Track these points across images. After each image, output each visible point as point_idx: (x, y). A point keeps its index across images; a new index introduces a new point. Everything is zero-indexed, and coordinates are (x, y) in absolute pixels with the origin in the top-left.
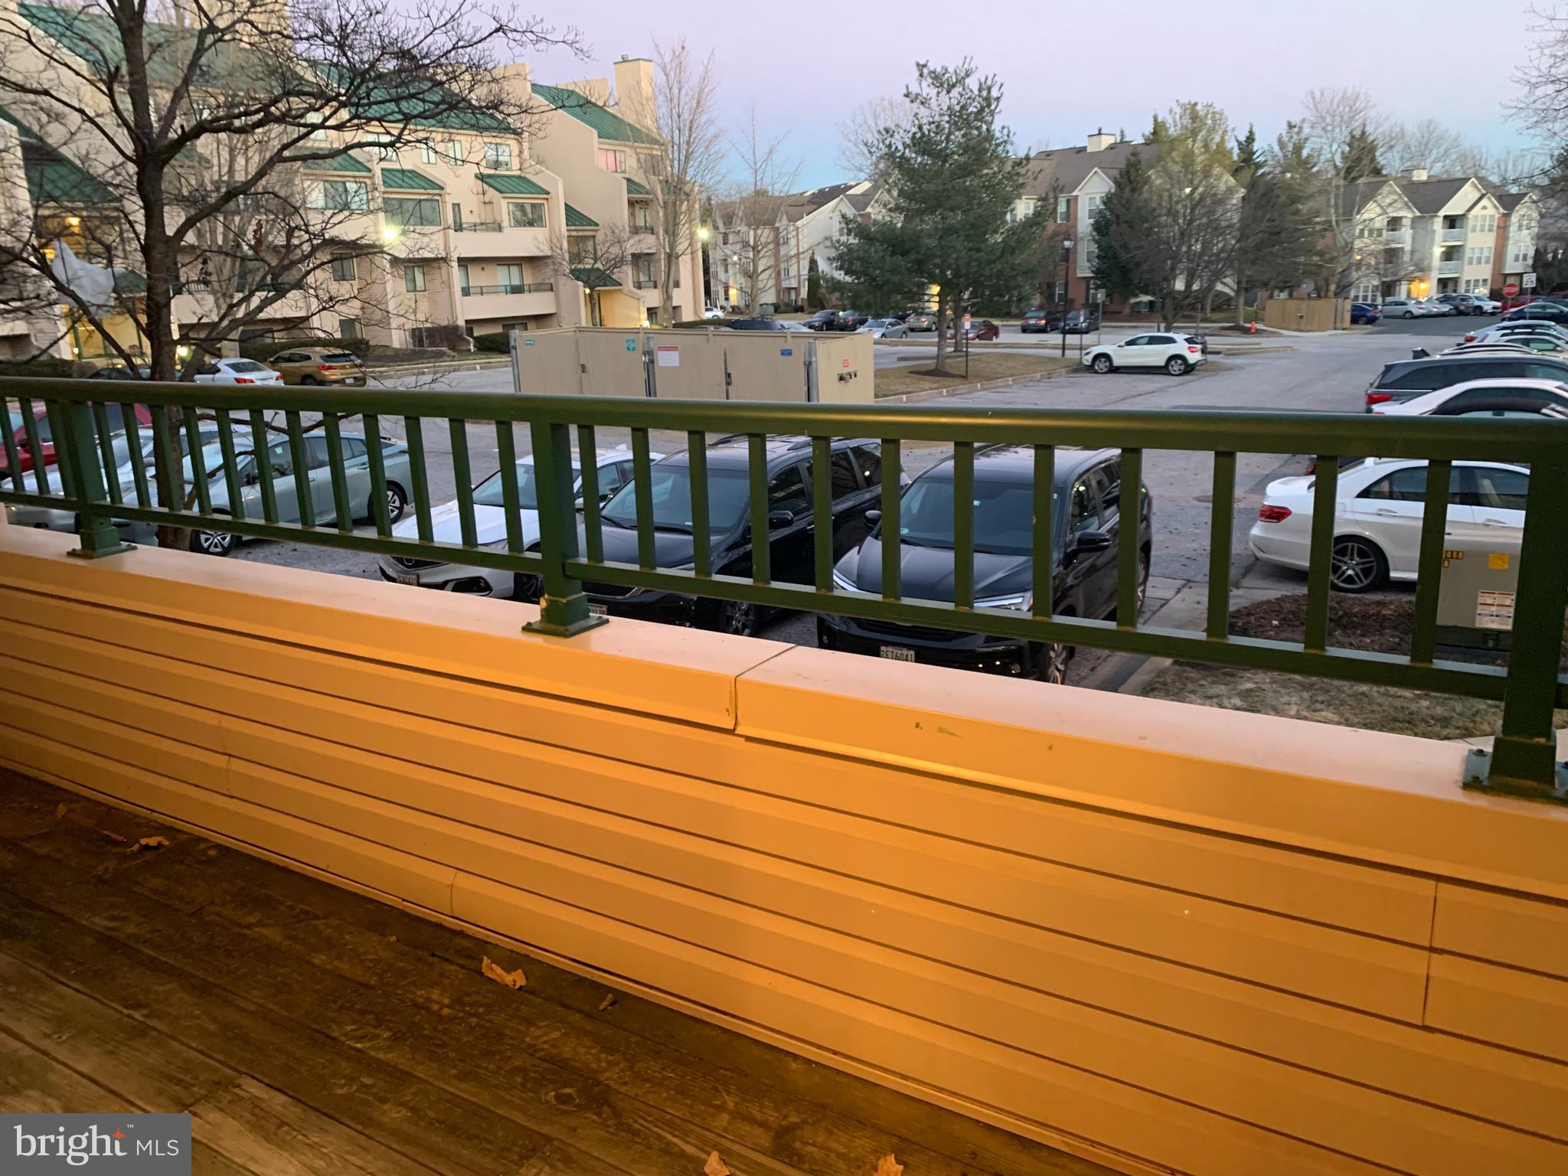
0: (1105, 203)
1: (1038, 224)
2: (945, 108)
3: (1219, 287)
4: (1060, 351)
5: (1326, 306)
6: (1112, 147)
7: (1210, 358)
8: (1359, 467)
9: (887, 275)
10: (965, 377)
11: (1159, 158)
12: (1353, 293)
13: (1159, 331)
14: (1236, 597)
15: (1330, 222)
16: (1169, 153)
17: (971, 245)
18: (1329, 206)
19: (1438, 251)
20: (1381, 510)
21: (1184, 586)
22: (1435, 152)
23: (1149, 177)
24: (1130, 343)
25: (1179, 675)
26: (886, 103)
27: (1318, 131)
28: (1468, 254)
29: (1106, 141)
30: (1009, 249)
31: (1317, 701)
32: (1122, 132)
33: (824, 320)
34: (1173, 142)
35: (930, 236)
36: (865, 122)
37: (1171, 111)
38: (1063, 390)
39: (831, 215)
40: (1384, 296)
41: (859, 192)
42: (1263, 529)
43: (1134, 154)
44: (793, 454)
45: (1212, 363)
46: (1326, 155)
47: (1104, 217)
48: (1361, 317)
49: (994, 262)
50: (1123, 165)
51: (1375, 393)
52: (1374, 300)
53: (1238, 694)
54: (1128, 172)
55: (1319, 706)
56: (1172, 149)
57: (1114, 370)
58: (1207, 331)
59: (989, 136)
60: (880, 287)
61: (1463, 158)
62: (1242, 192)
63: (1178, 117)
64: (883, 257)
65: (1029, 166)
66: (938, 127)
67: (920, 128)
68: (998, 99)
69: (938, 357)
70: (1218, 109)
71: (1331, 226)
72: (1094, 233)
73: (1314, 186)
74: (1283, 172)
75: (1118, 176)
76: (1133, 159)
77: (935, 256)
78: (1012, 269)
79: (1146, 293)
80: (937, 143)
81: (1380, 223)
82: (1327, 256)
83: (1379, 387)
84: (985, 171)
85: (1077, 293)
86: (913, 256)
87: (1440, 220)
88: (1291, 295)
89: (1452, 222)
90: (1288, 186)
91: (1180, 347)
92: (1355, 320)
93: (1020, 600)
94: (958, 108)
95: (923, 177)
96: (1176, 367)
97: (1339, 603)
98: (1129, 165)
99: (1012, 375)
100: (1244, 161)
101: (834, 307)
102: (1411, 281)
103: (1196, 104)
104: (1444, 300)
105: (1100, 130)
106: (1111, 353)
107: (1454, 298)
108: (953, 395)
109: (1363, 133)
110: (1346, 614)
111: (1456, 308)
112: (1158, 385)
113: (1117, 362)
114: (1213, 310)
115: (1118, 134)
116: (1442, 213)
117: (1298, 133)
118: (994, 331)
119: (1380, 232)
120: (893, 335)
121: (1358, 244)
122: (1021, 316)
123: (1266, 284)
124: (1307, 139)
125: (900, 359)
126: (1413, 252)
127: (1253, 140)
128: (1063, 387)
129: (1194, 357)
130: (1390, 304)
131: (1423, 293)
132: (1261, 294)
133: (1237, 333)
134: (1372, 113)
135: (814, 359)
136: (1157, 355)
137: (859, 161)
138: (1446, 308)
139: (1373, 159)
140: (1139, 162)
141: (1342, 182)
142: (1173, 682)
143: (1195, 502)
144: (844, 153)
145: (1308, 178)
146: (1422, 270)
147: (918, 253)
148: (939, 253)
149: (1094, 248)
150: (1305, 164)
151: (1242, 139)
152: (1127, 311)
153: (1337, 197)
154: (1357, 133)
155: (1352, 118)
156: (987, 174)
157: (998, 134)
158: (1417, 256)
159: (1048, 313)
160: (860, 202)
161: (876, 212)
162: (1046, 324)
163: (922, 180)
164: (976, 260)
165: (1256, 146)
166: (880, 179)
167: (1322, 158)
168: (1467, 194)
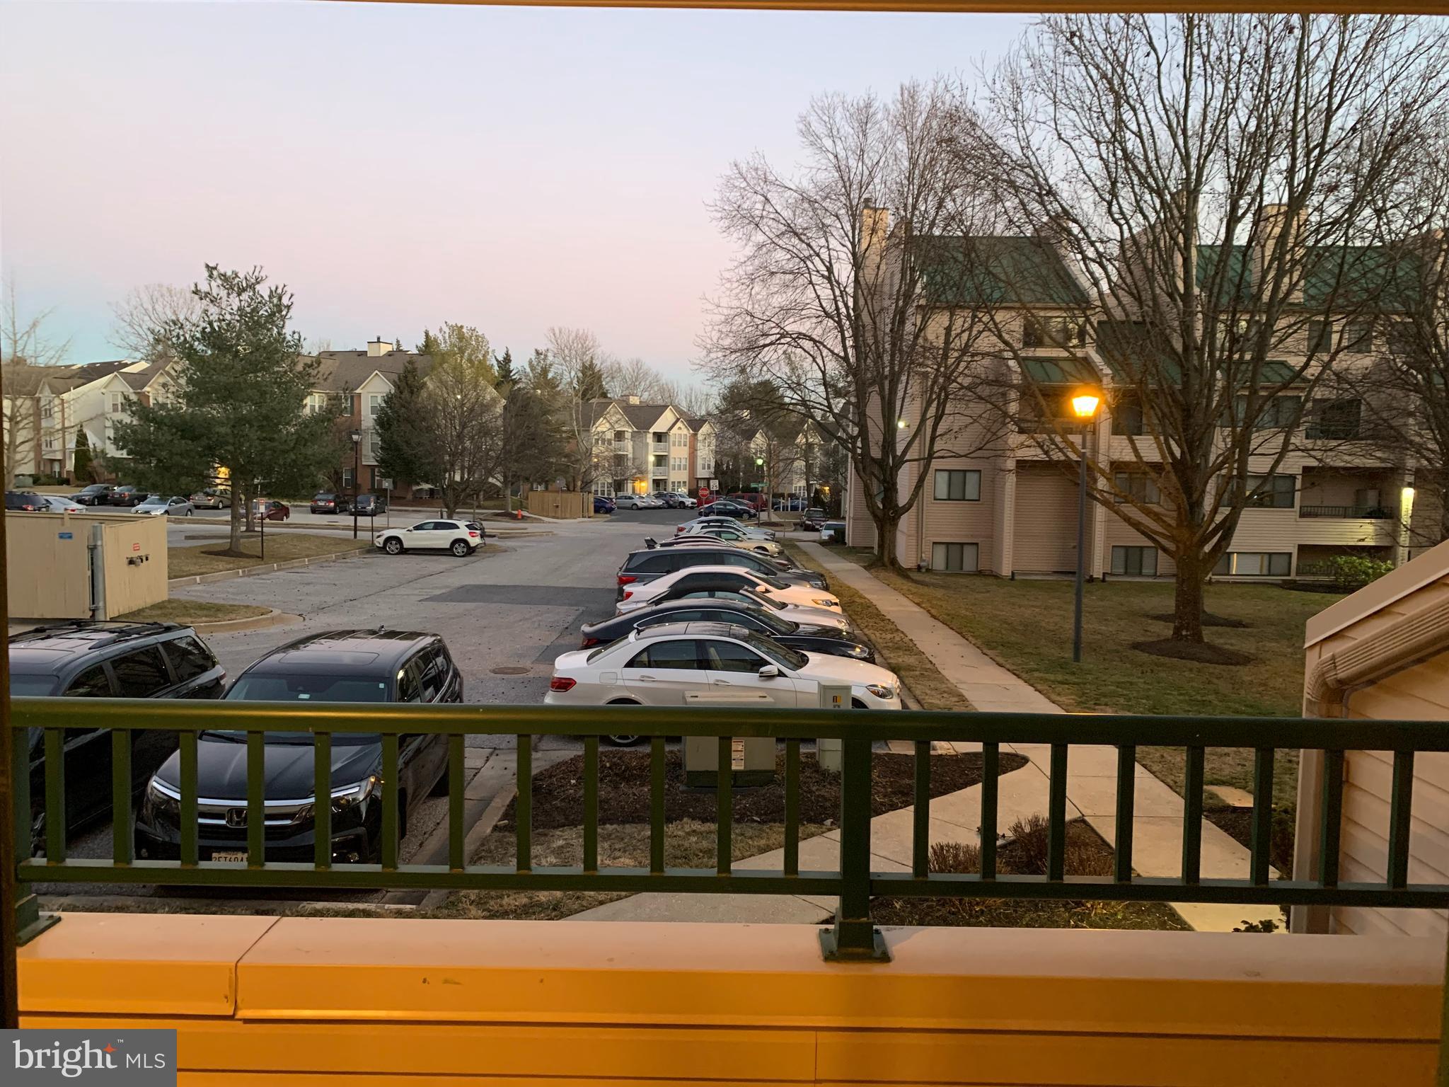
0: (385, 402)
1: (329, 420)
2: (235, 308)
3: (491, 480)
4: (353, 532)
5: (574, 499)
6: (390, 354)
7: (488, 541)
8: (625, 642)
9: (177, 458)
10: (262, 558)
11: (433, 368)
12: (593, 488)
13: (442, 518)
14: (537, 759)
15: (574, 431)
16: (441, 365)
17: (264, 435)
18: (572, 419)
19: (651, 459)
20: (643, 677)
21: (491, 754)
22: (643, 384)
23: (425, 384)
24: (417, 528)
25: (500, 841)
26: (165, 291)
27: (559, 360)
28: (672, 462)
29: (385, 349)
30: (300, 440)
31: (615, 849)
32: (398, 341)
33: (96, 494)
34: (444, 357)
35: (222, 424)
36: (142, 305)
37: (441, 330)
38: (359, 571)
39: (104, 391)
40: (616, 491)
41: (135, 371)
42: (554, 698)
43: (410, 362)
44: (96, 653)
45: (491, 545)
46: (566, 379)
47: (386, 414)
48: (601, 507)
49: (287, 452)
50: (401, 371)
51: (624, 576)
52: (609, 494)
53: (553, 852)
54: (406, 377)
55: (618, 854)
56: (443, 361)
57: (404, 551)
58: (481, 517)
59: (281, 338)
60: (167, 469)
61: (662, 390)
62: (504, 402)
63: (447, 336)
64: (172, 441)
65: (320, 369)
66: (228, 325)
67: (210, 323)
68: (288, 307)
69: (231, 537)
70: (480, 333)
71: (574, 434)
72: (377, 427)
73: (559, 403)
74: (534, 389)
75: (397, 380)
76: (410, 367)
77: (227, 443)
78: (305, 458)
79: (427, 482)
80: (226, 339)
81: (610, 435)
82: (573, 459)
83: (627, 570)
84: (276, 369)
85: (364, 479)
86: (204, 442)
87: (651, 436)
88: (547, 488)
89: (659, 437)
90: (540, 400)
91: (463, 532)
92: (597, 510)
93: (356, 790)
94: (248, 310)
95: (214, 370)
96: (460, 549)
97: (620, 758)
98: (407, 371)
99: (307, 556)
100: (503, 377)
101: (108, 481)
102: (634, 481)
103: (462, 327)
104: (658, 496)
105: (379, 338)
106: (401, 537)
107: (665, 495)
108: (249, 576)
109: (591, 363)
110: (627, 768)
111: (667, 502)
112: (447, 566)
113: (406, 545)
114: (485, 499)
115: (395, 343)
116: (651, 430)
117: (544, 360)
118: (285, 512)
119: (609, 442)
120: (177, 512)
121: (595, 451)
122: (311, 497)
123: (527, 479)
124: (551, 365)
125: (187, 538)
126: (634, 459)
127: (510, 361)
128: (359, 568)
129: (475, 541)
130: (621, 498)
131: (643, 489)
132: (524, 487)
133: (507, 519)
134: (599, 351)
135: (99, 543)
136: (442, 539)
137: (133, 340)
138: (660, 502)
139: (601, 386)
140: (415, 370)
141: (580, 401)
142: (496, 848)
143: (492, 675)
144: (117, 332)
145: (555, 395)
146: (641, 472)
147: (209, 439)
148: (231, 441)
149: (378, 440)
150: (552, 385)
151: (501, 359)
152: (410, 496)
153: (577, 412)
154: (587, 364)
155: (584, 353)
156: (278, 372)
157: (289, 338)
158: (638, 462)
159: (337, 496)
160: (138, 381)
161: (155, 393)
162: (335, 506)
163: (213, 372)
164: (270, 449)
165: (512, 366)
166: (158, 360)
167: (564, 381)
168: (668, 417)
